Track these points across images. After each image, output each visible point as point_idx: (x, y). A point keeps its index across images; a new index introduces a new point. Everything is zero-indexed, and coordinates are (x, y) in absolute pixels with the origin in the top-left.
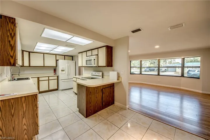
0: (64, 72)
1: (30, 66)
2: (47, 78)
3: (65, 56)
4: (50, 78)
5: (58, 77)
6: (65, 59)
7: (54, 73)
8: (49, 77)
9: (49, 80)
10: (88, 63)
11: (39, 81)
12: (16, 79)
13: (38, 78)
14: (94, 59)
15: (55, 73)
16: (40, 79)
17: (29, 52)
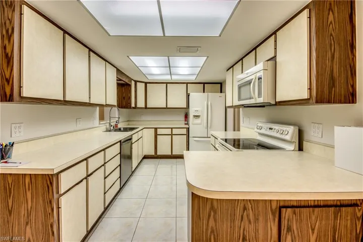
0: (198, 121)
1: (146, 108)
2: (168, 131)
3: (204, 84)
4: (175, 131)
5: (188, 129)
6: (204, 92)
7: (186, 120)
8: (172, 128)
9: (172, 135)
10: (242, 97)
11: (156, 135)
12: (122, 129)
13: (156, 129)
14: (260, 78)
15: (186, 123)
16: (159, 131)
17: (146, 83)
